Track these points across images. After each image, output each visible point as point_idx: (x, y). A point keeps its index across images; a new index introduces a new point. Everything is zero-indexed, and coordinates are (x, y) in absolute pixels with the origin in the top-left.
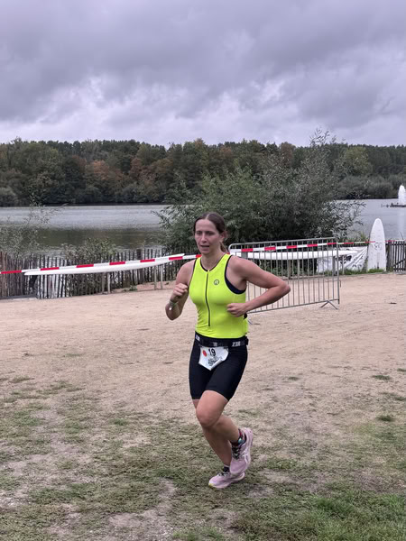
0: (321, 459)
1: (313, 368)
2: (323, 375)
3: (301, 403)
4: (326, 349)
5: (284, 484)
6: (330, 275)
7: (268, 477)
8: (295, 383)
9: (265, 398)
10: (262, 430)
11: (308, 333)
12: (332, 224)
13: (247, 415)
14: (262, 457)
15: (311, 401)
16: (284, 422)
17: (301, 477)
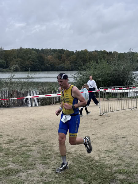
0: (136, 169)
1: (130, 133)
2: (134, 136)
3: (127, 147)
4: (134, 126)
5: (124, 179)
6: (132, 98)
7: (117, 176)
8: (124, 139)
9: (114, 145)
10: (114, 158)
11: (127, 120)
12: (133, 80)
13: (108, 152)
14: (115, 168)
15: (130, 146)
16: (122, 155)
17: (129, 176)
